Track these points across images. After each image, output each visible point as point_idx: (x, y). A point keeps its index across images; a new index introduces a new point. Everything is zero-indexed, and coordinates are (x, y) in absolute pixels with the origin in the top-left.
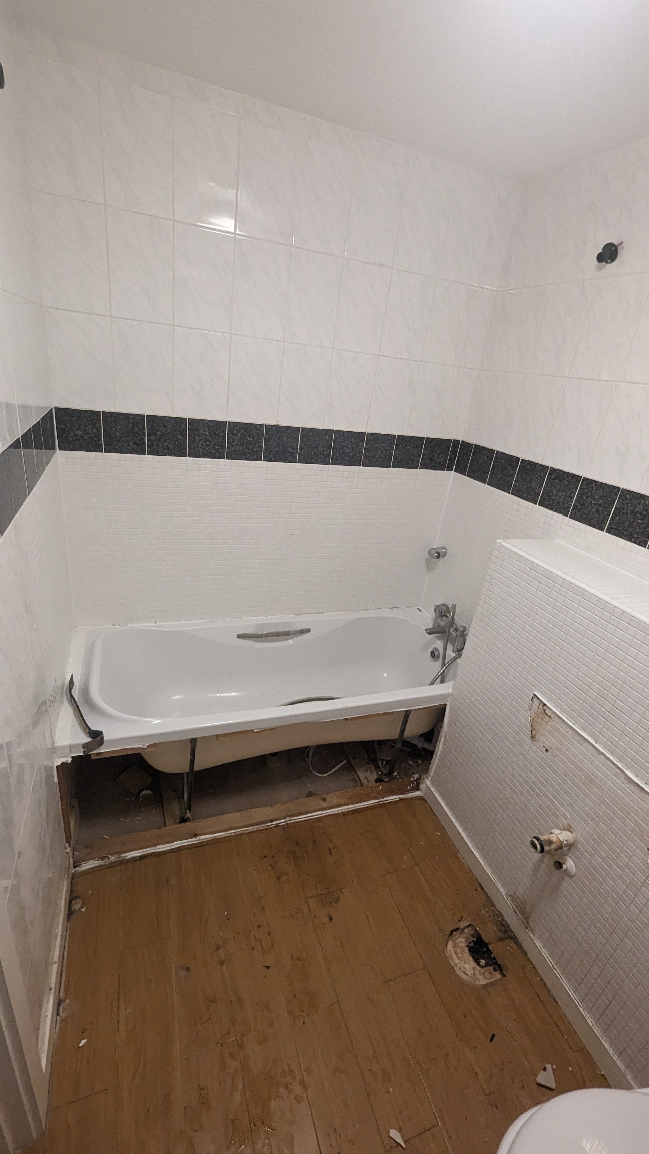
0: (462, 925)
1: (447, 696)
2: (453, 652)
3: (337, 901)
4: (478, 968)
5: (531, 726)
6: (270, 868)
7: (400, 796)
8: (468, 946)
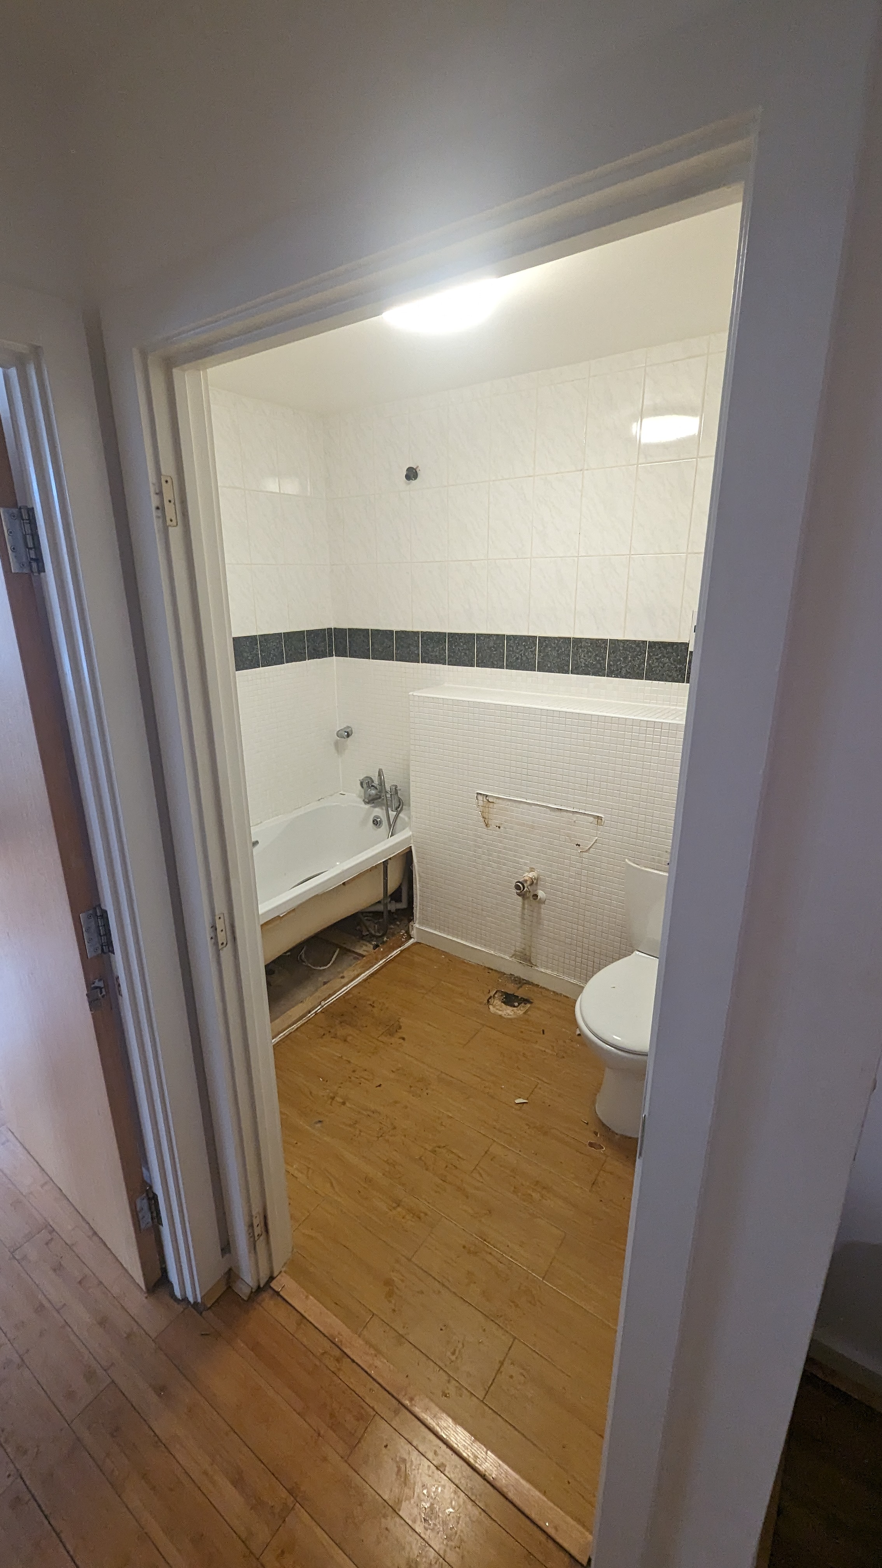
0: (492, 994)
1: (409, 838)
2: (393, 811)
3: (400, 1028)
4: (515, 1008)
5: (483, 818)
6: (333, 1039)
7: (399, 949)
8: (502, 1002)
